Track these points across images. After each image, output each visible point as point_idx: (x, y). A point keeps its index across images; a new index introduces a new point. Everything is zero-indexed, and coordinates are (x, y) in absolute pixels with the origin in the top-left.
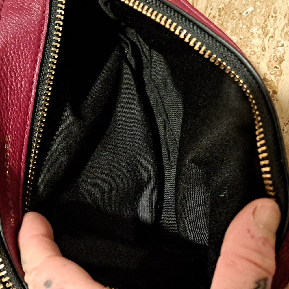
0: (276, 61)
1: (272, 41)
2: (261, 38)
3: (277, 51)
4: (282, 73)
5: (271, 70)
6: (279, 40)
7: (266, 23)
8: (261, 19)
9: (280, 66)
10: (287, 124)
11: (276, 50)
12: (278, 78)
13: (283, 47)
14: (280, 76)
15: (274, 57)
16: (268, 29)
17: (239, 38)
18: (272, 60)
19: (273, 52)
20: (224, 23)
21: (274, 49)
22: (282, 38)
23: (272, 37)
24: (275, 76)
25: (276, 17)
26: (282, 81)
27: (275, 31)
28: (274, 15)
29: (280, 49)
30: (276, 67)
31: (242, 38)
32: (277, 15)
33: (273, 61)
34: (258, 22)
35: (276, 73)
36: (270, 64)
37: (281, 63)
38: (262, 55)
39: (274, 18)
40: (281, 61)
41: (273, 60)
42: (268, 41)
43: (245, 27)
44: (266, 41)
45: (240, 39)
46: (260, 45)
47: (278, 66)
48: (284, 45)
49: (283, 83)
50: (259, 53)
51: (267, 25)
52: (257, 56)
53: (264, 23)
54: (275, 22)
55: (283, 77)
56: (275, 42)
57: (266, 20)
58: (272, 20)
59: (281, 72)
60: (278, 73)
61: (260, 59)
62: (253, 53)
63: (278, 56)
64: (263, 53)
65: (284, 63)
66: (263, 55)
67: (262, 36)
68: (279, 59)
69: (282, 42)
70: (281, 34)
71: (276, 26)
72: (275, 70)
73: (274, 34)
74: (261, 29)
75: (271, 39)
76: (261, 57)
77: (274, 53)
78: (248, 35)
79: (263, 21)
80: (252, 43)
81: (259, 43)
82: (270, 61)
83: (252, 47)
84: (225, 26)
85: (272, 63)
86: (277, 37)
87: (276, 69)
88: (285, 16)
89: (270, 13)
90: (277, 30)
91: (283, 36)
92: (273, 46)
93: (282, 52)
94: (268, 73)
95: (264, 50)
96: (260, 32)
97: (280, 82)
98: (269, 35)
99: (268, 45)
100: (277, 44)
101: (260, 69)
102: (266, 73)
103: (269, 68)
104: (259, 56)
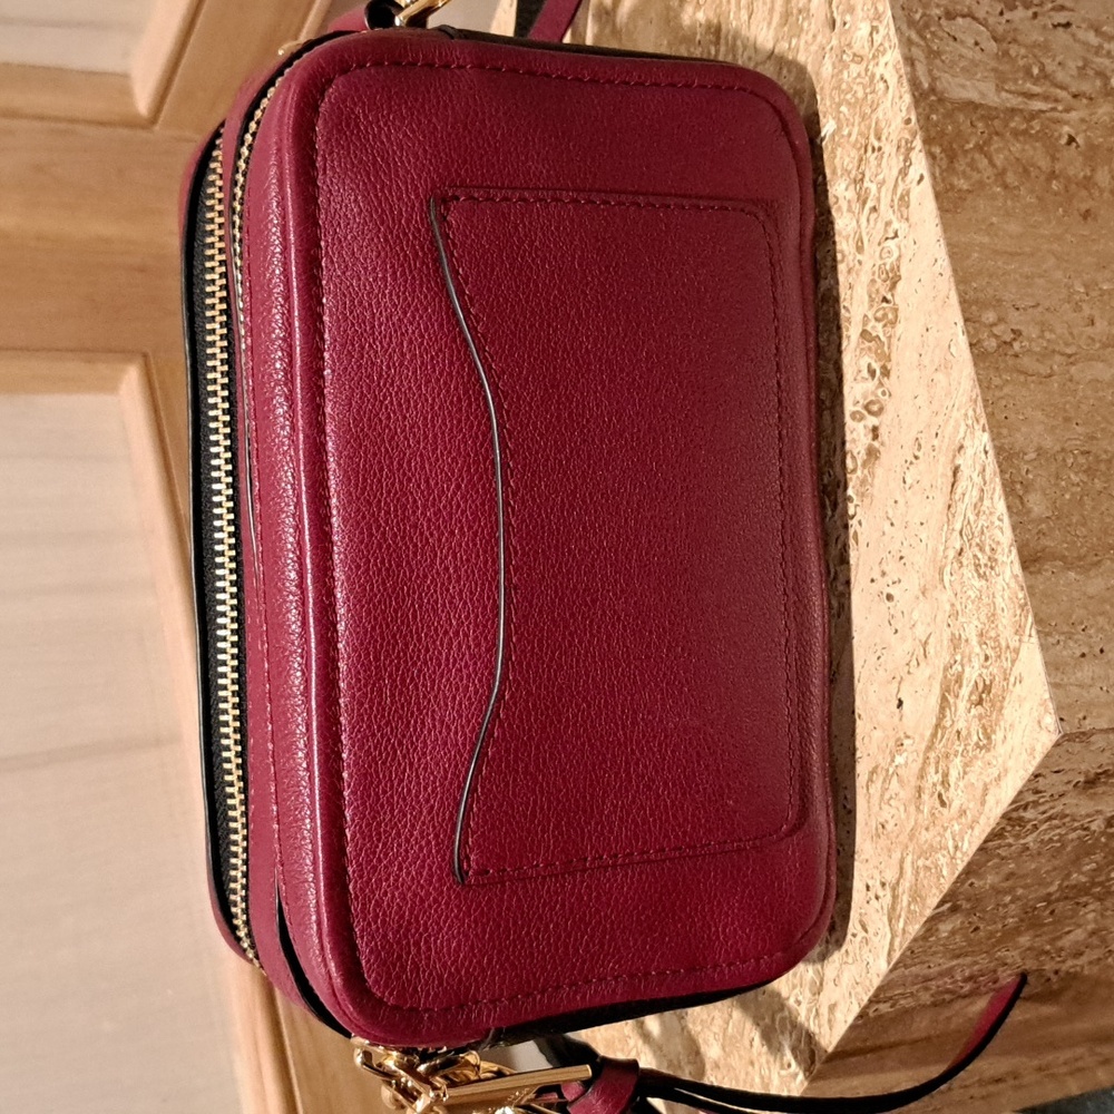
0: (884, 281)
1: (876, 220)
2: (854, 213)
3: (885, 250)
4: (897, 317)
5: (875, 309)
6: (888, 219)
7: (863, 167)
8: (852, 155)
9: (893, 295)
10: (911, 463)
11: (883, 249)
12: (889, 329)
13: (896, 240)
14: (893, 323)
15: (880, 268)
16: (866, 185)
18: (876, 277)
19: (877, 254)
21: (879, 244)
22: (894, 211)
23: (874, 209)
24: (885, 326)
25: (880, 149)
26: (899, 339)
27: (879, 190)
28: (876, 144)
29: (892, 245)
30: (885, 300)
32: (882, 145)
33: (879, 281)
34: (845, 164)
35: (885, 315)
36: (874, 290)
37: (893, 287)
38: (856, 262)
39: (876, 153)
40: (894, 280)
41: (879, 277)
42: (868, 220)
44: (863, 220)
46: (852, 236)
47: (889, 297)
48: (899, 233)
49: (900, 344)
50: (851, 258)
51: (864, 175)
52: (848, 265)
53: (858, 168)
54: (879, 165)
55: (900, 328)
56: (880, 225)
57: (861, 160)
58: (871, 157)
59: (896, 311)
60: (890, 316)
61: (854, 274)
62: (839, 256)
63: (888, 267)
64: (859, 257)
65: (900, 286)
66: (860, 262)
67: (856, 207)
68: (891, 275)
69: (896, 225)
70: (892, 201)
71: (881, 177)
72: (884, 308)
73: (879, 200)
74: (852, 187)
75: (874, 216)
76: (855, 269)
77: (881, 258)
79: (856, 162)
80: (837, 227)
81: (849, 228)
82: (873, 281)
83: (836, 238)
85: (877, 287)
86: (886, 212)
87: (885, 305)
88: (899, 147)
89: (868, 138)
90: (884, 189)
91: (896, 207)
92: (878, 236)
93: (896, 255)
94: (870, 315)
95: (860, 249)
96: (851, 194)
97: (894, 341)
98: (870, 204)
99: (868, 233)
100: (886, 231)
101: (855, 305)
102: (865, 316)
103: (872, 300)
104: (851, 265)
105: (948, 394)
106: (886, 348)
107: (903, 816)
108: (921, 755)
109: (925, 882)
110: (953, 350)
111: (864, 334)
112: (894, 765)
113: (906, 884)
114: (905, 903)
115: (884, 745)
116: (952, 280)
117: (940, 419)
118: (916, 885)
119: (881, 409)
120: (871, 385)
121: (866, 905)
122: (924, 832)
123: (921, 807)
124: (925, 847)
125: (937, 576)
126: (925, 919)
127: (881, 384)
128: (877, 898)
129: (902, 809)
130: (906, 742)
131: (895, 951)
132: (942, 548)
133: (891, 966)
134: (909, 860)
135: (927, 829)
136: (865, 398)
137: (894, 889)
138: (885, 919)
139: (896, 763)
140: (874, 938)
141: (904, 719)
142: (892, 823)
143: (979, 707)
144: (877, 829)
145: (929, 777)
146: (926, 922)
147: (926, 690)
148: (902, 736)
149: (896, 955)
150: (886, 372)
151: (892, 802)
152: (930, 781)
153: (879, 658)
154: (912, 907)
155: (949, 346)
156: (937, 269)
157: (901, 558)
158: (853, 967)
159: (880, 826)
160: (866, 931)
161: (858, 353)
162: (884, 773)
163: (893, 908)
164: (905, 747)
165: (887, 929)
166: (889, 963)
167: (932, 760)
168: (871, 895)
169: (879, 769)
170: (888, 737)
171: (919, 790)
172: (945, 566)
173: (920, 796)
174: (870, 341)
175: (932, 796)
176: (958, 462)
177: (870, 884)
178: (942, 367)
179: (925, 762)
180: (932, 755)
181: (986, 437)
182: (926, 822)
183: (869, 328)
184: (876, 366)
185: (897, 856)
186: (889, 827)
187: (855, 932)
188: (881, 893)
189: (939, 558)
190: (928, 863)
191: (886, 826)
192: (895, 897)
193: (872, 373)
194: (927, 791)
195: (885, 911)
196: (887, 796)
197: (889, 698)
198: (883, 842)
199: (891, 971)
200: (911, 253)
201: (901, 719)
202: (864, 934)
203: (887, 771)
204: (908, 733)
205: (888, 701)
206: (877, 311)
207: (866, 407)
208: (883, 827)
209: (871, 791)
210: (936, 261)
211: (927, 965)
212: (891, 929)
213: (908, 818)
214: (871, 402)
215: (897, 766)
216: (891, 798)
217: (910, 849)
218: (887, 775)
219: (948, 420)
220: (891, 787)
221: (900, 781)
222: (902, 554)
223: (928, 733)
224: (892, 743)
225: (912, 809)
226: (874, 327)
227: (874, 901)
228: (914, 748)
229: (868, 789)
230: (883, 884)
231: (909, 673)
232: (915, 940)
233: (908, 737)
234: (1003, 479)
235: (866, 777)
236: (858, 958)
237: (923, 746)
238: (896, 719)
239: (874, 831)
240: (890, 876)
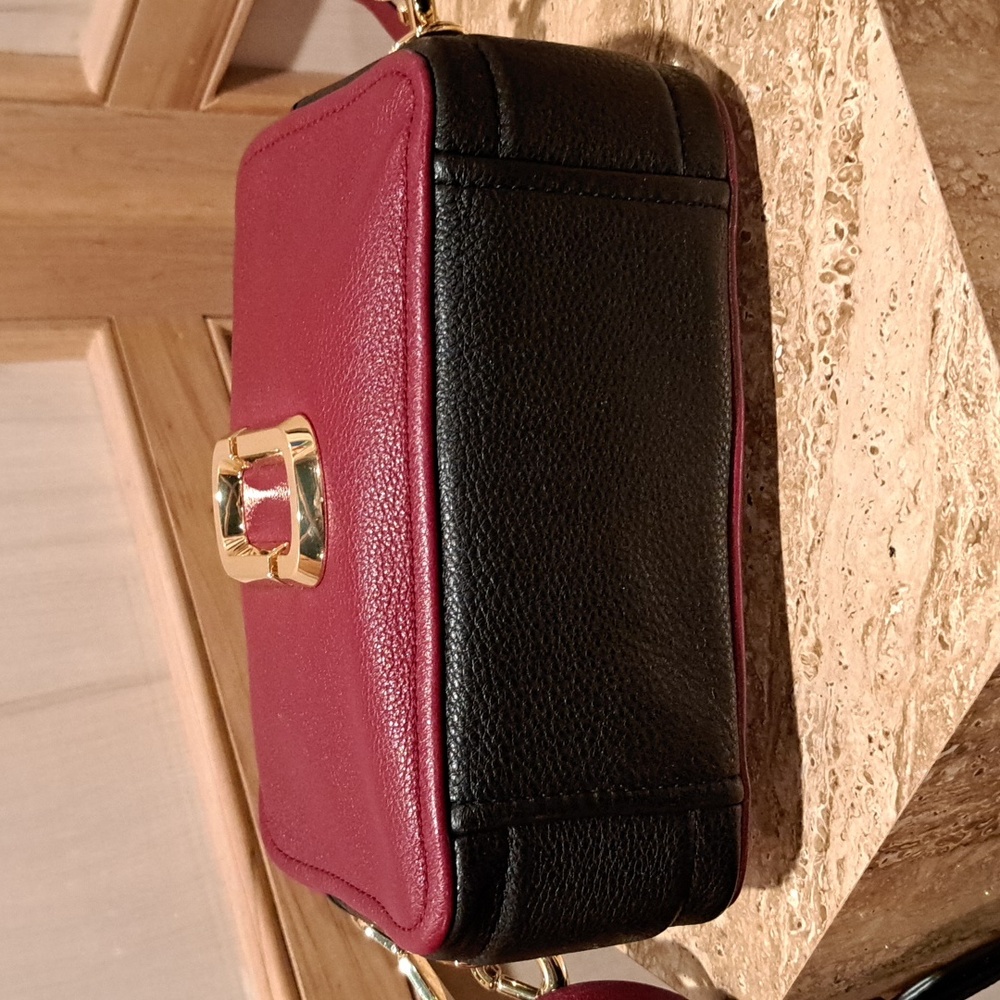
0: (846, 141)
1: (833, 83)
2: (809, 80)
3: (845, 111)
4: (862, 173)
5: (838, 169)
6: (846, 80)
7: (815, 34)
8: (803, 24)
9: (856, 154)
10: (888, 315)
11: (843, 110)
12: (855, 187)
13: (856, 99)
14: (859, 181)
15: (840, 129)
16: (819, 50)
17: (765, 88)
18: (837, 139)
19: (837, 116)
20: (731, 50)
21: (838, 106)
22: (851, 72)
23: (831, 73)
24: (850, 185)
25: (832, 13)
26: (866, 195)
27: (834, 53)
28: (828, 9)
29: (851, 104)
30: (848, 159)
31: (770, 85)
32: (834, 9)
33: (841, 142)
34: (797, 33)
35: (849, 174)
36: (836, 151)
37: (856, 144)
38: (815, 127)
39: (829, 18)
40: (855, 138)
41: (840, 138)
42: (825, 84)
43: (772, 53)
44: (820, 85)
45: (768, 89)
46: (809, 102)
47: (852, 155)
48: (858, 92)
49: (867, 200)
50: (809, 124)
51: (817, 42)
52: (807, 131)
53: (811, 37)
54: (833, 29)
55: (865, 185)
56: (838, 88)
57: (813, 27)
58: (824, 23)
59: (860, 168)
60: (855, 174)
61: (813, 139)
62: (797, 125)
63: (849, 127)
64: (818, 122)
65: (863, 143)
66: (819, 127)
67: (811, 74)
68: (852, 134)
69: (854, 85)
70: (849, 61)
71: (835, 40)
72: (848, 168)
73: (834, 63)
74: (806, 55)
75: (830, 79)
76: (815, 134)
77: (841, 118)
78: (783, 75)
79: (808, 31)
80: (793, 97)
81: (806, 95)
82: (834, 143)
83: (793, 108)
84: (732, 59)
85: (839, 148)
86: (843, 74)
87: (848, 164)
88: (852, 8)
89: (819, 5)
90: (839, 51)
91: (853, 67)
92: (836, 98)
93: (856, 113)
94: (834, 177)
95: (818, 114)
96: (805, 62)
97: (861, 198)
98: (825, 69)
99: (825, 98)
100: (844, 91)
101: (817, 169)
102: (829, 178)
103: (834, 162)
104: (810, 131)
105: (922, 241)
106: (852, 206)
107: (903, 664)
108: (918, 601)
109: (931, 726)
110: (923, 196)
111: (829, 196)
112: (890, 615)
113: (910, 731)
114: (911, 750)
115: (878, 596)
116: (918, 128)
117: (915, 267)
118: (921, 730)
119: (852, 268)
120: (839, 245)
121: (871, 757)
122: (926, 677)
123: (922, 653)
124: (928, 692)
125: (923, 423)
126: (933, 763)
127: (850, 242)
128: (881, 748)
129: (901, 657)
130: (902, 591)
131: (903, 798)
132: (926, 394)
133: (900, 813)
134: (912, 706)
135: (929, 673)
136: (834, 257)
137: (898, 737)
138: (891, 767)
139: (892, 612)
140: (879, 788)
141: (897, 568)
142: (891, 672)
143: (976, 545)
144: (876, 680)
145: (927, 621)
146: (934, 765)
147: (920, 535)
148: (897, 585)
149: (905, 803)
150: (854, 230)
151: (890, 652)
152: (930, 625)
153: (866, 512)
154: (919, 753)
155: (920, 194)
156: (901, 120)
157: (884, 410)
158: (860, 820)
159: (879, 677)
160: (872, 783)
161: (823, 215)
162: (880, 624)
163: (899, 756)
164: (900, 594)
165: (894, 777)
166: (898, 811)
167: (930, 605)
168: (874, 745)
169: (874, 623)
170: (882, 588)
171: (918, 636)
172: (930, 411)
173: (919, 642)
174: (835, 202)
175: (932, 640)
176: (936, 307)
177: (873, 736)
178: (914, 216)
179: (922, 608)
180: (930, 600)
181: (965, 277)
182: (928, 667)
183: (833, 189)
184: (844, 225)
185: (899, 704)
186: (889, 677)
187: (860, 784)
188: (884, 743)
189: (923, 404)
190: (932, 707)
191: (886, 676)
192: (899, 745)
193: (840, 233)
194: (926, 636)
195: (891, 760)
196: (884, 646)
197: (881, 550)
198: (883, 692)
199: (900, 819)
200: (871, 110)
201: (894, 569)
202: (869, 786)
203: (883, 621)
204: (905, 582)
205: (878, 553)
206: (841, 171)
207: (836, 267)
208: (882, 677)
209: (867, 643)
210: (899, 112)
211: (933, 812)
212: (898, 777)
213: (908, 666)
214: (841, 262)
215: (893, 616)
216: (888, 648)
217: (913, 695)
218: (883, 626)
219: (923, 266)
220: (888, 637)
221: (898, 630)
222: (884, 406)
223: (924, 579)
224: (886, 594)
225: (912, 656)
226: (838, 188)
227: (877, 753)
228: (910, 595)
229: (864, 643)
230: (886, 734)
231: (900, 522)
232: (923, 785)
233: (902, 585)
234: (986, 317)
235: (861, 630)
236: (865, 810)
237: (920, 592)
238: (890, 569)
239: (873, 684)
240: (893, 725)
